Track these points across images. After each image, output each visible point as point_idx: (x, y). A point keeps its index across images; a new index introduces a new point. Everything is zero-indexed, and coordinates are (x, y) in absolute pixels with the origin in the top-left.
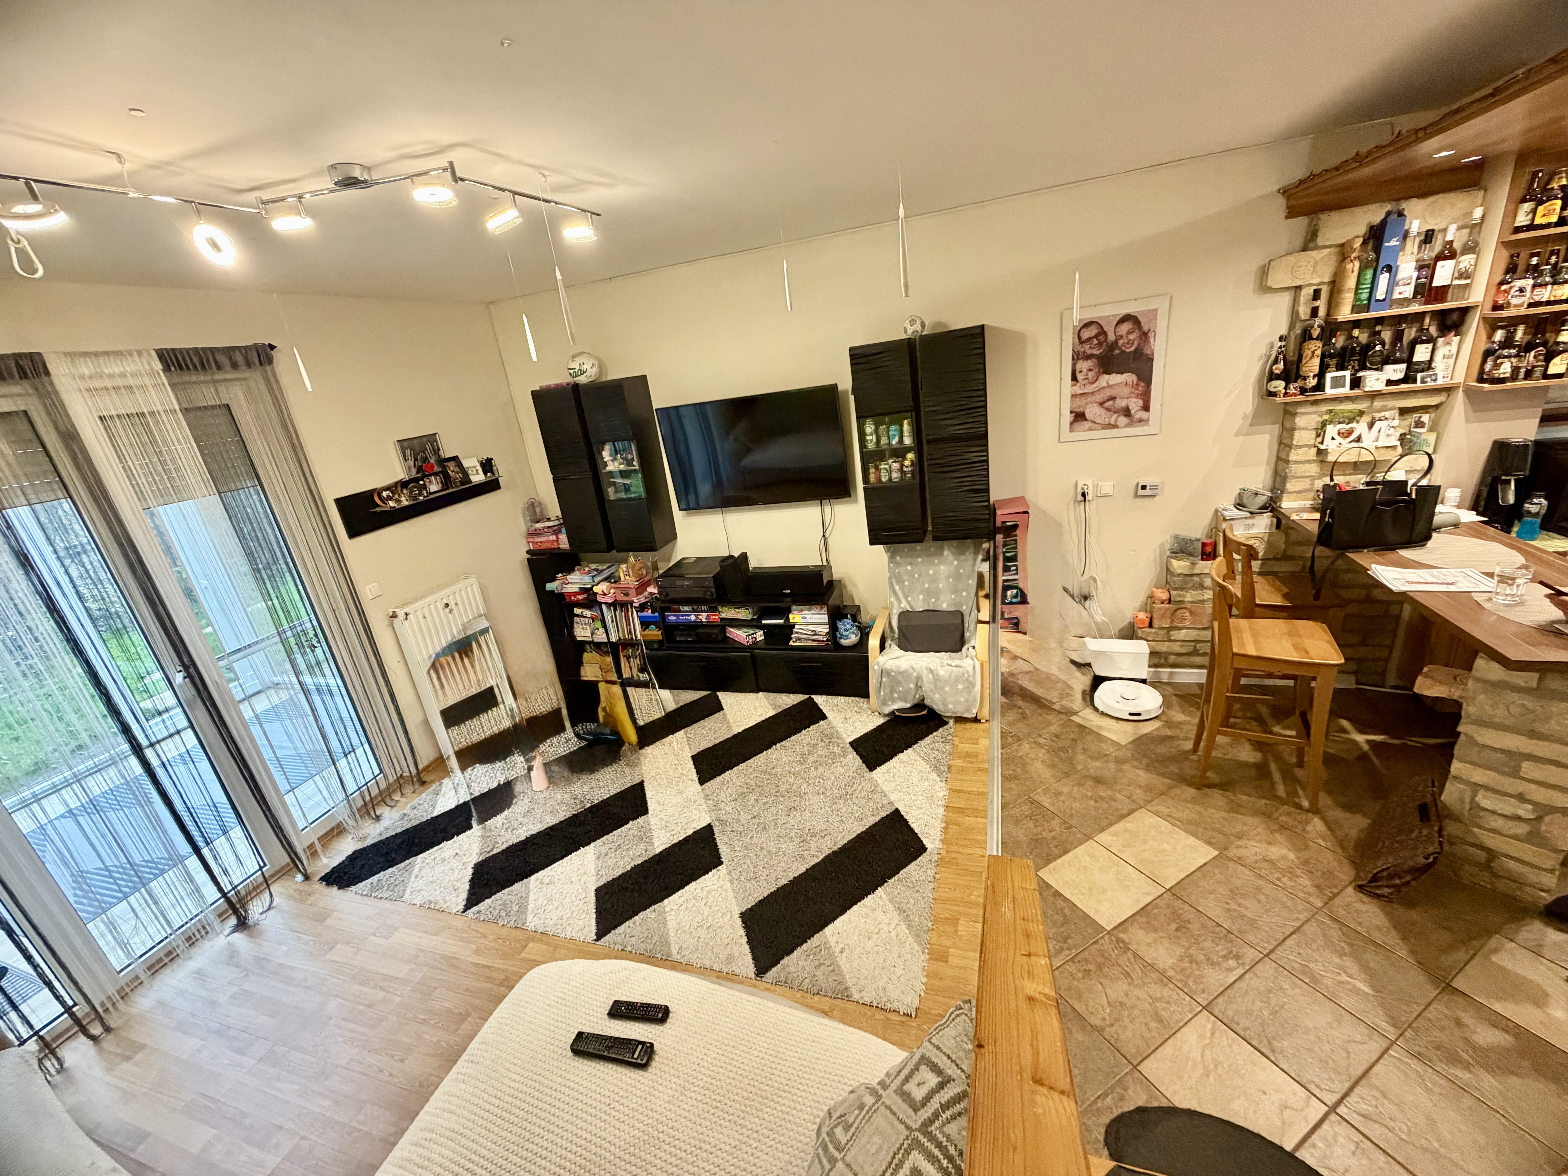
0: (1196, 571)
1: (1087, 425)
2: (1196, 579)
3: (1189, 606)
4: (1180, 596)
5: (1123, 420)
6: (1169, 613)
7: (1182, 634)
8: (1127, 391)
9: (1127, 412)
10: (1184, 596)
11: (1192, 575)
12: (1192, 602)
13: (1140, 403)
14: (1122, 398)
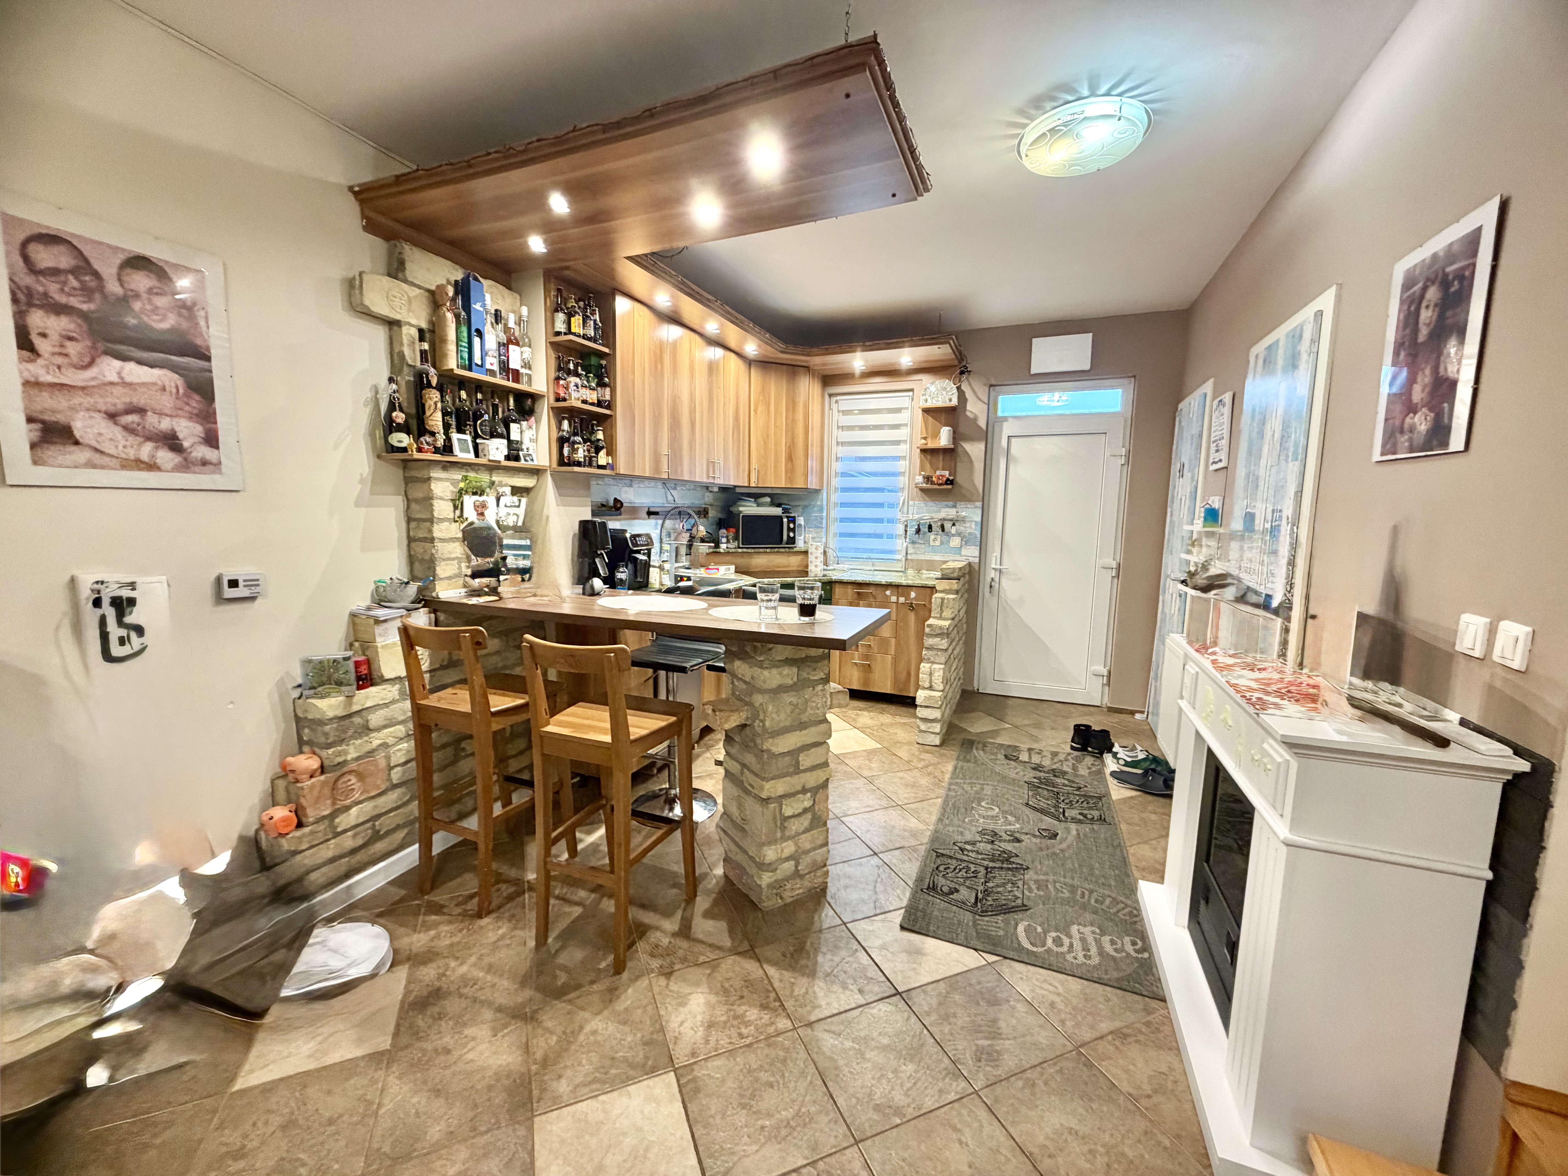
0: (356, 708)
1: (81, 455)
2: (357, 720)
3: (353, 766)
4: (339, 754)
5: (165, 457)
6: (327, 791)
7: (353, 816)
8: (167, 402)
9: (172, 442)
10: (346, 753)
11: (350, 716)
12: (358, 759)
13: (198, 429)
14: (161, 414)
